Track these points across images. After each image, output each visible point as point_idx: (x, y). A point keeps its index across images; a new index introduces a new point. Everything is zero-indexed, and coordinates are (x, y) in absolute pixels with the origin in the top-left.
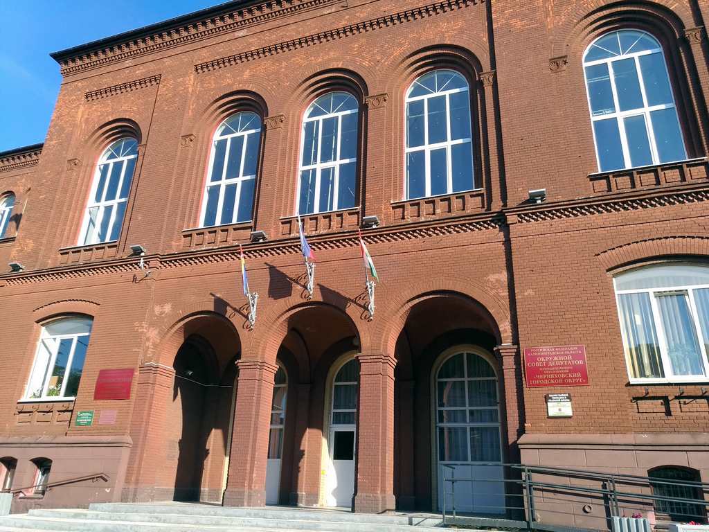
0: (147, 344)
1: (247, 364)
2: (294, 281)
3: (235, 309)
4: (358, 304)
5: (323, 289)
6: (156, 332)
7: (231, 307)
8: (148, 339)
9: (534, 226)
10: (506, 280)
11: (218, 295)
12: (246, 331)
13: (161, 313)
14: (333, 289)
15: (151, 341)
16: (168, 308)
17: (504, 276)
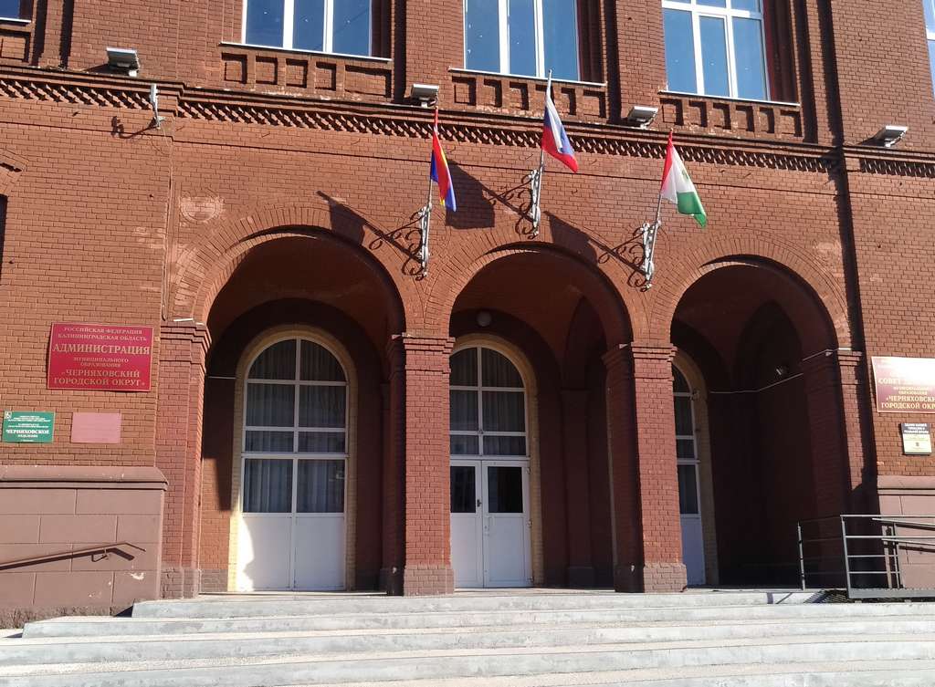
0: (172, 278)
1: (422, 342)
2: (498, 197)
3: (379, 233)
4: (621, 259)
5: (554, 222)
6: (192, 255)
7: (372, 228)
8: (172, 268)
9: (879, 180)
10: (841, 255)
11: (338, 199)
12: (411, 280)
13: (198, 216)
14: (575, 226)
15: (181, 272)
16: (214, 207)
17: (837, 248)
